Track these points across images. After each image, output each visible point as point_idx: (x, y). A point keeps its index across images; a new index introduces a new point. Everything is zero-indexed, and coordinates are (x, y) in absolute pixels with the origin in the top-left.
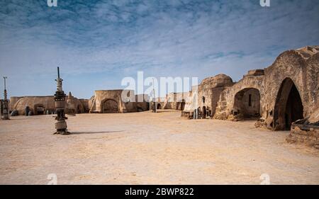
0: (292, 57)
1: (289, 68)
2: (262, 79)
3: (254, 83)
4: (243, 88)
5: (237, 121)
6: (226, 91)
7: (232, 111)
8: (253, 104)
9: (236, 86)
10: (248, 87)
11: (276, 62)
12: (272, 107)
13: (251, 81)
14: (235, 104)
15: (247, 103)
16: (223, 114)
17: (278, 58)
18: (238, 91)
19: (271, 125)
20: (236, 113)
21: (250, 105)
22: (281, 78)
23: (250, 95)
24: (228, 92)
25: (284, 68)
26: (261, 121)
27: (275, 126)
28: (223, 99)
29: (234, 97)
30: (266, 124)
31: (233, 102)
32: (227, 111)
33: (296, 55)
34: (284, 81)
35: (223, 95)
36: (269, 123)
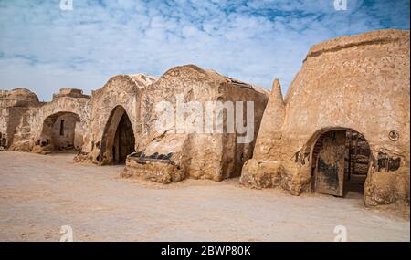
0: (126, 83)
1: (122, 95)
2: (84, 103)
3: (73, 106)
4: (57, 111)
5: (46, 154)
6: (31, 112)
7: (39, 141)
8: (65, 132)
9: (47, 107)
10: (65, 110)
11: (106, 85)
12: (99, 138)
13: (70, 103)
14: (44, 131)
15: (58, 131)
16: (24, 144)
17: (110, 82)
18: (49, 114)
19: (98, 158)
20: (44, 144)
21: (62, 133)
22: (112, 105)
23: (62, 121)
24: (34, 115)
25: (115, 93)
26: (83, 153)
27: (102, 160)
28: (26, 123)
29: (42, 121)
30: (91, 158)
31: (40, 128)
32: (30, 141)
33: (131, 82)
34: (115, 109)
35: (25, 118)
36: (95, 157)
